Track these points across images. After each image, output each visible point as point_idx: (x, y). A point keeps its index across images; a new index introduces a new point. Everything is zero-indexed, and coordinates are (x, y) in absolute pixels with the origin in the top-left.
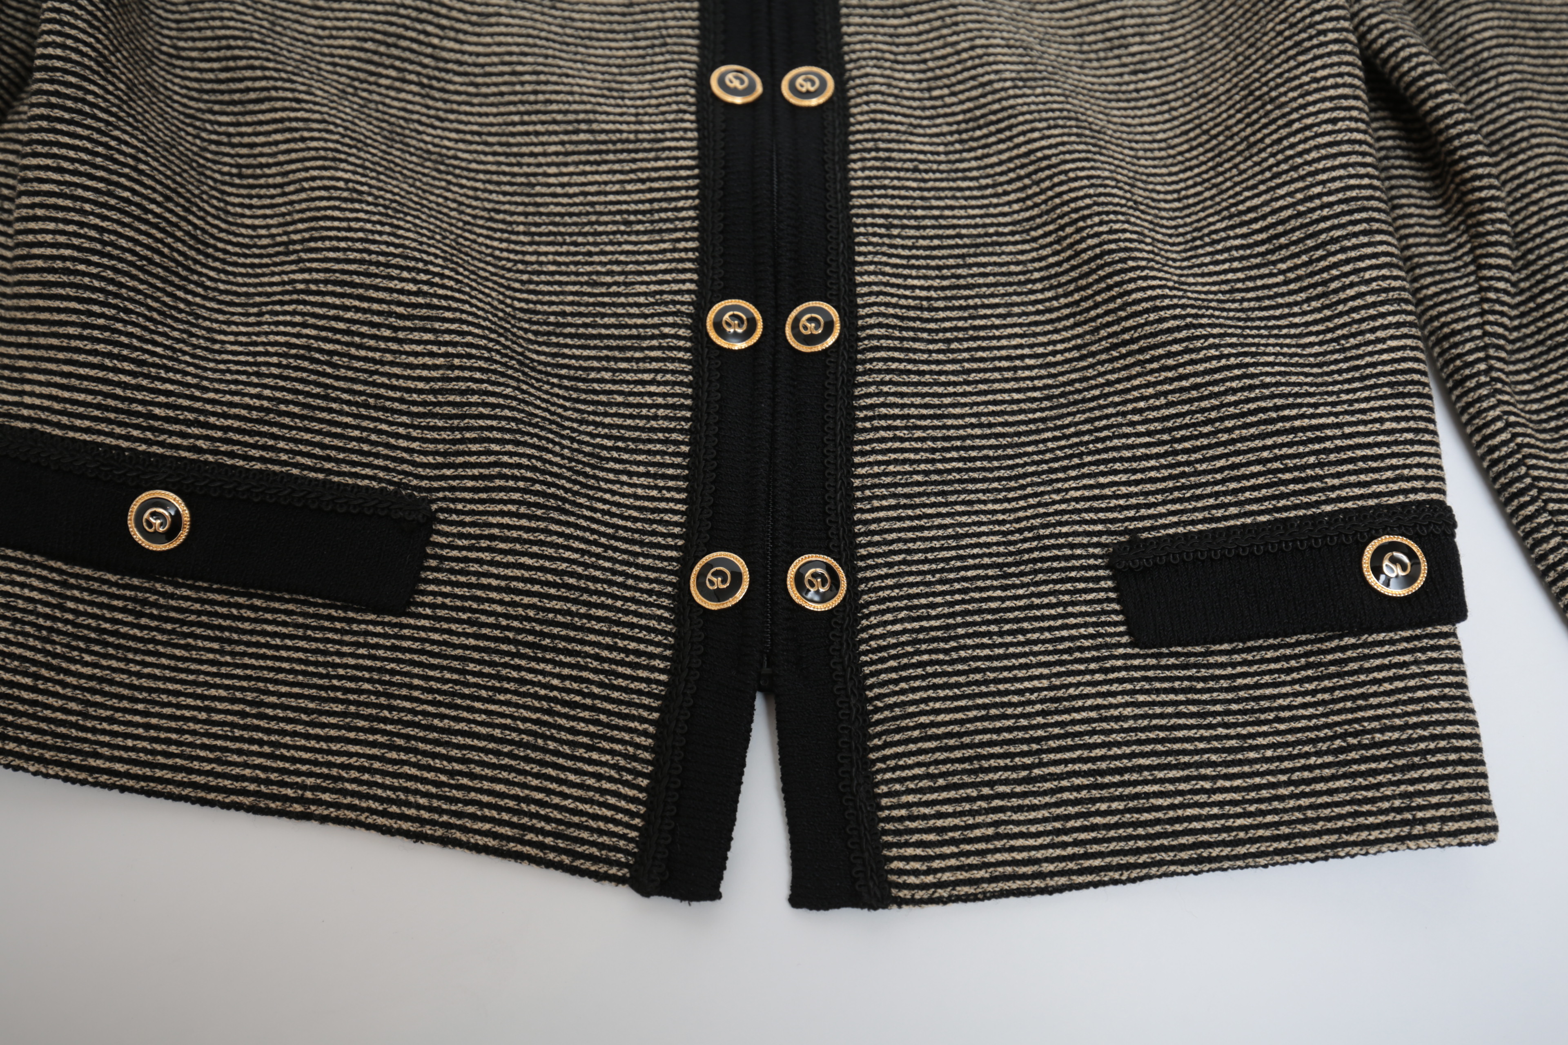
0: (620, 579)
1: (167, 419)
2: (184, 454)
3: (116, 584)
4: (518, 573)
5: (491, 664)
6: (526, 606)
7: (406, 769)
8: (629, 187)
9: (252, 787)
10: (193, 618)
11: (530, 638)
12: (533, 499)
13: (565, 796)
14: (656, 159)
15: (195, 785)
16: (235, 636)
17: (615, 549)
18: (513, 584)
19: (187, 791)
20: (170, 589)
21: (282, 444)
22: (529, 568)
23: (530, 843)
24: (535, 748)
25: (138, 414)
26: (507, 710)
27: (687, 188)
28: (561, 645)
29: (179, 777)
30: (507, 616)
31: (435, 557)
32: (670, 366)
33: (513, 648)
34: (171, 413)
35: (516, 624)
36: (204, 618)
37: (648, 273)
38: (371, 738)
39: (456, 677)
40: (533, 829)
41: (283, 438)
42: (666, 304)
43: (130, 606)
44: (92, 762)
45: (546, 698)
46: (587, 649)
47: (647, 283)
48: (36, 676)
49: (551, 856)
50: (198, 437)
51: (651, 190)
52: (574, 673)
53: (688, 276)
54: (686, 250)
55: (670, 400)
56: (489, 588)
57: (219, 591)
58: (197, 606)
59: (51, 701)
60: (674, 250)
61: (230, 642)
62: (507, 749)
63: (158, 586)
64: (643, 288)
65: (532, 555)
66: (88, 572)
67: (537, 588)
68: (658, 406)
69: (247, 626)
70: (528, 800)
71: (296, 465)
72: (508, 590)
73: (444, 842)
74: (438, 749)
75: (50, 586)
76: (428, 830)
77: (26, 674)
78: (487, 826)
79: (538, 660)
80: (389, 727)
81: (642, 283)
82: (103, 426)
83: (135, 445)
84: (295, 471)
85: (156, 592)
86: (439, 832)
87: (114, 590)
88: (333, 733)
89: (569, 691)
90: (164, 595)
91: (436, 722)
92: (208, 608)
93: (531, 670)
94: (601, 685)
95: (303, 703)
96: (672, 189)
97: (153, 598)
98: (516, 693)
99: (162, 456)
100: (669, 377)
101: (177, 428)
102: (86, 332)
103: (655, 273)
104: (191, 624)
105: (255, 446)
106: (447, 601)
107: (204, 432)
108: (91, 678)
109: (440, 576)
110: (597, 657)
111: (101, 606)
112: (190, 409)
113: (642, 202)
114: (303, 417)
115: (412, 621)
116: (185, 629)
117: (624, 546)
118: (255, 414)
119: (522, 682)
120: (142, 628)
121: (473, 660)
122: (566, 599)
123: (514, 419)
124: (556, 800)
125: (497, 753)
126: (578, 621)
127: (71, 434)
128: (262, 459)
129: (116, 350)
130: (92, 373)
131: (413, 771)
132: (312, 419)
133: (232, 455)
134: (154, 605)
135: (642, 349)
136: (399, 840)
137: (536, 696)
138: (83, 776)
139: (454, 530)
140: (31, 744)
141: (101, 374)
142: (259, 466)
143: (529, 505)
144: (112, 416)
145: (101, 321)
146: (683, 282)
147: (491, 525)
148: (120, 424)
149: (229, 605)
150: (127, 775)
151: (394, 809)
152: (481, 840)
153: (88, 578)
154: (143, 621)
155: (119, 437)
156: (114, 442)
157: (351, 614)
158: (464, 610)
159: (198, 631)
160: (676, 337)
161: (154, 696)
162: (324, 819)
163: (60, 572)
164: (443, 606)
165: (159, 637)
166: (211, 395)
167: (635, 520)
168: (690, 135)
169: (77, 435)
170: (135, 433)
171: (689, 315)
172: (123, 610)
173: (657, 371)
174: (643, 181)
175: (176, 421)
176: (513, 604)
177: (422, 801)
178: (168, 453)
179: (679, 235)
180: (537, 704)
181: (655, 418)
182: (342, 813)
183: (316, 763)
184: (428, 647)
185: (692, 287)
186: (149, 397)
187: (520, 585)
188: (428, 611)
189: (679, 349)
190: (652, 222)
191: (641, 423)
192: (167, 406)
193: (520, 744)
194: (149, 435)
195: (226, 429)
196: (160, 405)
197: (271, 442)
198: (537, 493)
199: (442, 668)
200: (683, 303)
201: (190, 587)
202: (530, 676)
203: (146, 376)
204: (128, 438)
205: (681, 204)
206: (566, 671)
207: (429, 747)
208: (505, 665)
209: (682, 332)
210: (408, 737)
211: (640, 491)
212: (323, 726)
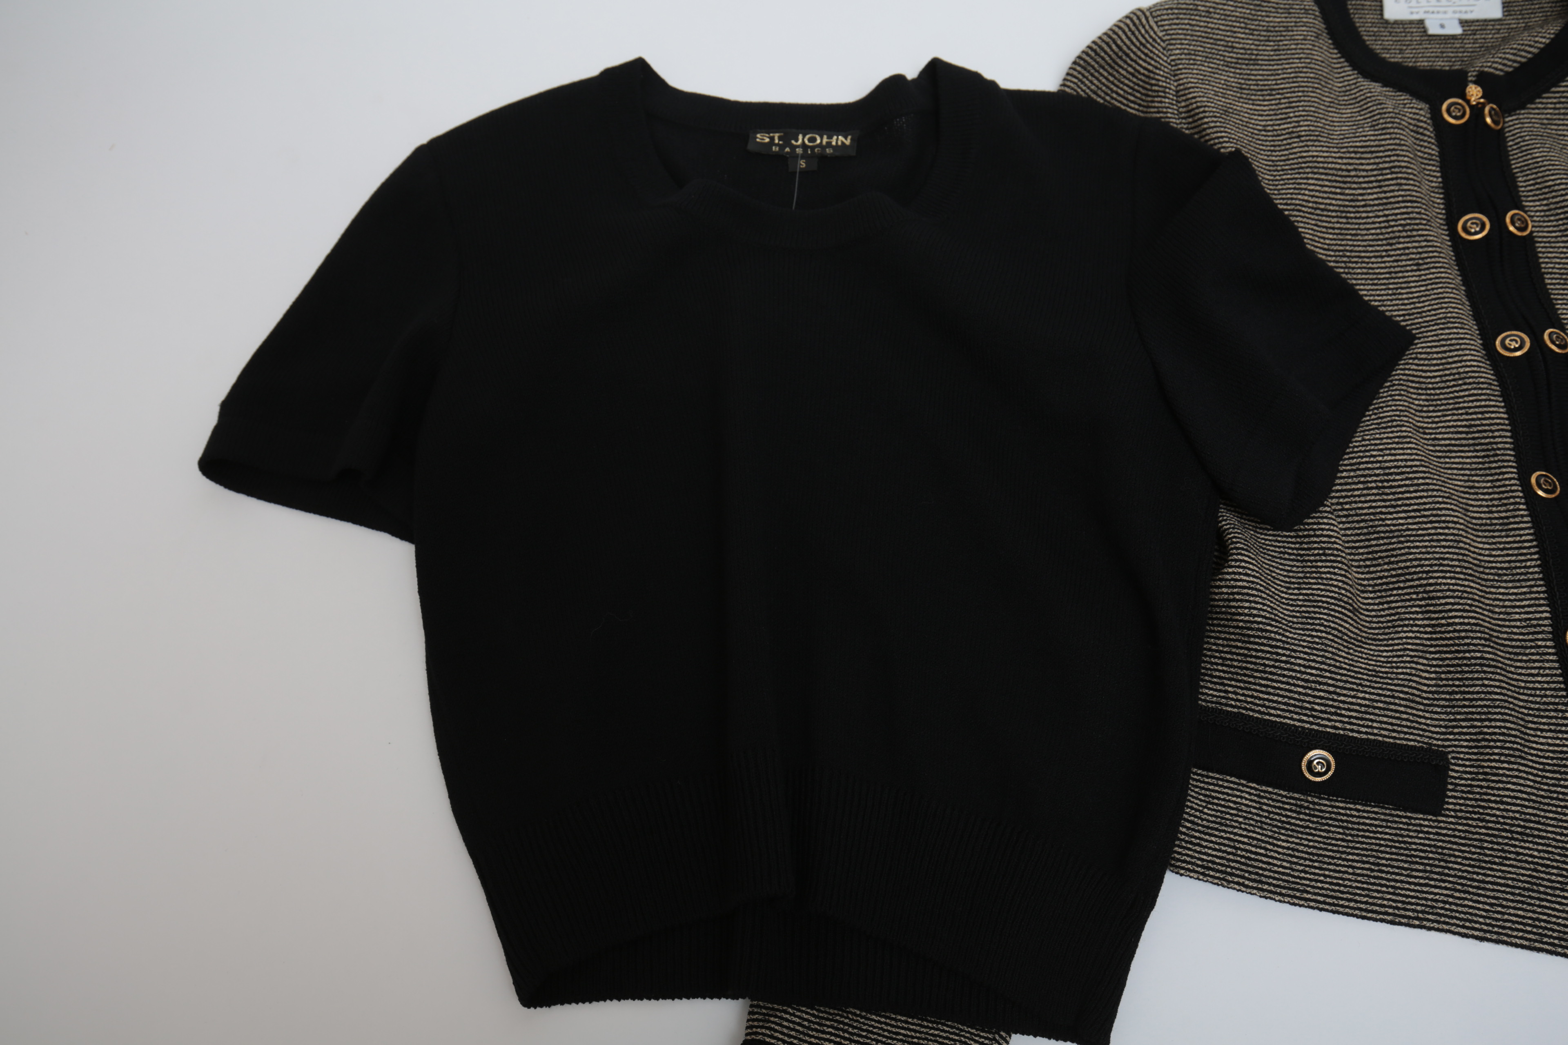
0: (1555, 795)
1: (1321, 712)
2: (1328, 730)
3: (1285, 796)
4: (1507, 793)
5: (1498, 844)
6: (1514, 812)
7: (1466, 902)
8: (1494, 553)
9: (1390, 911)
10: (1327, 815)
11: (1519, 829)
12: (1507, 752)
13: (1558, 917)
14: (1507, 536)
15: (1361, 909)
16: (1350, 825)
17: (1547, 778)
18: (1505, 799)
19: (1357, 912)
20: (1316, 800)
21: (1375, 725)
22: (1513, 791)
23: (1546, 943)
24: (1533, 891)
25: (1307, 709)
26: (1513, 870)
27: (1531, 554)
28: (1536, 833)
29: (1352, 904)
30: (1503, 817)
31: (1452, 784)
32: (1547, 665)
33: (1509, 835)
34: (1323, 708)
35: (1509, 821)
36: (1333, 816)
37: (1519, 607)
38: (1443, 885)
39: (1478, 851)
40: (1546, 936)
41: (1375, 721)
42: (1535, 626)
43: (1294, 808)
44: (1305, 895)
45: (1532, 863)
46: (1549, 835)
47: (1520, 613)
48: (1266, 849)
49: (1559, 950)
50: (1336, 721)
51: (1508, 555)
52: (1544, 848)
53: (1543, 608)
54: (1538, 592)
55: (1553, 686)
56: (1489, 801)
57: (1341, 802)
58: (1330, 809)
59: (1275, 862)
60: (1531, 593)
61: (1348, 829)
62: (1517, 891)
63: (1309, 798)
64: (1517, 616)
65: (1514, 784)
66: (1270, 789)
67: (1519, 802)
68: (1546, 689)
69: (1354, 819)
70: (1540, 920)
71: (1381, 735)
72: (1502, 803)
73: (1497, 942)
74: (1480, 892)
75: (1253, 797)
76: (1488, 935)
77: (1261, 848)
78: (1521, 934)
79: (1525, 841)
80: (1451, 879)
81: (1516, 613)
82: (1287, 714)
83: (1303, 725)
84: (1380, 739)
85: (1307, 801)
86: (1495, 937)
87: (1284, 799)
88: (1422, 881)
89: (1543, 858)
90: (1314, 803)
91: (1475, 876)
92: (1335, 810)
93: (1522, 847)
94: (1559, 855)
95: (1402, 864)
96: (1521, 554)
97: (1306, 804)
98: (1515, 860)
99: (1317, 730)
100: (1547, 671)
101: (1325, 716)
102: (1277, 664)
103: (1523, 607)
104: (1327, 818)
105: (1363, 726)
106: (1463, 808)
107: (1339, 718)
108: (1288, 848)
109: (1455, 794)
110: (1554, 839)
111: (1279, 808)
112: (1332, 706)
113: (1504, 562)
114: (1384, 709)
115: (1444, 819)
116: (1323, 821)
117: (1551, 775)
118: (1363, 709)
119: (1518, 854)
120: (1301, 820)
121: (1487, 841)
122: (1534, 808)
123: (1485, 706)
124: (1554, 920)
125: (1513, 894)
126: (1542, 820)
127: (1267, 717)
128: (1366, 733)
129: (1294, 674)
130: (1282, 686)
131: (1470, 903)
132: (1388, 710)
133: (1352, 731)
134: (1308, 808)
135: (1526, 655)
136: (1471, 940)
137: (1526, 862)
138: (1302, 902)
139: (1461, 769)
140: (1275, 886)
141: (1287, 687)
142: (1365, 736)
143: (1506, 755)
144: (1292, 709)
145: (1284, 658)
146: (1542, 612)
147: (1483, 767)
148: (1296, 713)
149: (1346, 808)
150: (1324, 903)
151: (1467, 924)
152: (1518, 941)
153: (1270, 793)
154: (1301, 816)
155: (1294, 720)
156: (1292, 723)
157: (1409, 814)
158: (1475, 813)
159: (1330, 822)
160: (1546, 647)
161: (1321, 858)
162: (1429, 929)
163: (1256, 789)
164: (1461, 811)
165: (1311, 825)
166: (1342, 698)
167: (1552, 758)
168: (1526, 519)
169: (1271, 718)
170: (1305, 718)
171: (1549, 633)
172: (1291, 810)
173: (1540, 668)
174: (1502, 550)
175: (1325, 712)
176: (1507, 811)
177: (1481, 920)
178: (1321, 729)
179: (1533, 583)
180: (1527, 866)
181: (1546, 696)
182: (1440, 926)
183: (1417, 898)
184: (1457, 833)
185: (1548, 615)
186: (1312, 700)
187: (1509, 800)
188: (1453, 813)
189: (1549, 654)
190: (1513, 575)
191: (1538, 699)
192: (1321, 704)
193: (1524, 889)
194: (1311, 719)
195: (1350, 717)
196: (1318, 704)
197: (1370, 724)
198: (1508, 748)
199: (1469, 846)
200: (1545, 626)
201: (1328, 800)
202: (1521, 851)
203: (1311, 688)
204: (1299, 721)
205: (1528, 564)
206: (1540, 847)
207: (1475, 890)
208: (1506, 844)
209: (1548, 643)
210: (1463, 885)
211: (1550, 741)
212: (1416, 877)
